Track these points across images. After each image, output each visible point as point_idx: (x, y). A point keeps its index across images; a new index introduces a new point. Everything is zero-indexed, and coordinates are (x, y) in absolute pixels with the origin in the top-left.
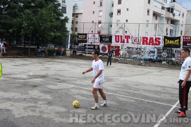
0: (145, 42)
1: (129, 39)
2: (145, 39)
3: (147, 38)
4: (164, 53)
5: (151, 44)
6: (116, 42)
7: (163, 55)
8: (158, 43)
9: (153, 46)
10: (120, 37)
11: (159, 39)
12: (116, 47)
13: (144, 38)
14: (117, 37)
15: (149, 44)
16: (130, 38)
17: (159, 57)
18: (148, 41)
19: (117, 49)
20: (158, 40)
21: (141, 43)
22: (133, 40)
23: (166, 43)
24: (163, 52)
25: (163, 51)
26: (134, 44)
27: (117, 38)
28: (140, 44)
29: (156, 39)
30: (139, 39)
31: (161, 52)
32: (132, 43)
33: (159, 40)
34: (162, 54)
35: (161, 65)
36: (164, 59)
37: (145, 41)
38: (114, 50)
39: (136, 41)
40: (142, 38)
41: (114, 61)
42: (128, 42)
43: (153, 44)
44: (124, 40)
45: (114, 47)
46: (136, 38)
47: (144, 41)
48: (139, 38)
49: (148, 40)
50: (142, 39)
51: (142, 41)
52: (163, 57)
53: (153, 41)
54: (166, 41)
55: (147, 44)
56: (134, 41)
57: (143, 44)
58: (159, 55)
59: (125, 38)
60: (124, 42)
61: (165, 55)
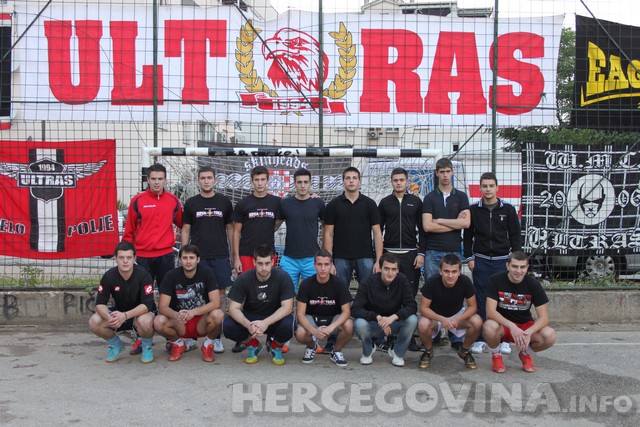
0: (391, 86)
1: (211, 61)
2: (393, 55)
3: (411, 45)
4: (588, 181)
5: (454, 97)
6: (65, 92)
7: (582, 202)
8: (517, 89)
9: (484, 119)
10: (106, 44)
11: (533, 44)
12: (68, 152)
13: (374, 41)
14: (74, 43)
15: (439, 106)
16: (219, 51)
17: (538, 223)
18: (424, 71)
19: (81, 170)
20: (517, 54)
21: (353, 96)
22: (262, 67)
23: (595, 86)
24: (575, 177)
25: (582, 160)
26: (266, 105)
27: (75, 57)
28: (338, 108)
29: (502, 47)
30: (329, 48)
31: (558, 177)
32: (247, 101)
33: (535, 62)
34: (573, 196)
35: (575, 303)
36: (587, 242)
37: (393, 72)
38: (48, 193)
39: (294, 75)
40: (357, 39)
41: (55, 312)
42: (196, 92)
43: (471, 104)
44: (154, 73)
45: (51, 154)
46: (291, 44)
47: (376, 72)
48: (328, 40)
49: (418, 59)
50: (360, 51)
51: (360, 73)
52: (574, 224)
53: (476, 70)
54: (593, 68)
55: (408, 104)
56: (278, 74)
57: (373, 101)
58: (537, 209)
59: (171, 52)
60: (152, 94)
61: (600, 202)
